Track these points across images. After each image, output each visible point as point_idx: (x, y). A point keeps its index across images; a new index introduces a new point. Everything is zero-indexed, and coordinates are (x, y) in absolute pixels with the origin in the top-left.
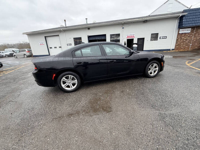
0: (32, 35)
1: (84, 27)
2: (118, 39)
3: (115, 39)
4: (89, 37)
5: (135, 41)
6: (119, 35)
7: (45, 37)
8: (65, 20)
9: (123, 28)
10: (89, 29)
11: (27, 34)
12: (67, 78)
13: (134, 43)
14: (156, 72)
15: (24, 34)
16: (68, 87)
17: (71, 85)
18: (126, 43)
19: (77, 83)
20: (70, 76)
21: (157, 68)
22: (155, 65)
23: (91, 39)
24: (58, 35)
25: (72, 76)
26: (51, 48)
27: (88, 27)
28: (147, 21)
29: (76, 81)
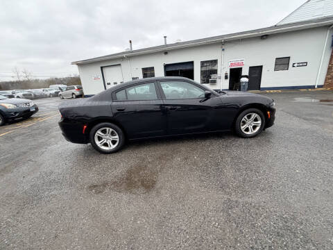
0: (82, 65)
1: (159, 50)
2: (215, 68)
3: (210, 68)
4: (166, 66)
5: (245, 72)
6: (215, 62)
7: (102, 68)
8: (130, 42)
9: (223, 50)
10: (166, 53)
11: (77, 64)
12: (104, 132)
13: (243, 74)
14: (258, 128)
15: (73, 63)
16: (106, 145)
17: (109, 142)
18: (229, 75)
19: (118, 140)
20: (108, 129)
21: (259, 122)
22: (254, 115)
23: (170, 69)
24: (120, 65)
25: (111, 130)
26: (109, 84)
27: (165, 51)
28: (267, 36)
29: (117, 137)
